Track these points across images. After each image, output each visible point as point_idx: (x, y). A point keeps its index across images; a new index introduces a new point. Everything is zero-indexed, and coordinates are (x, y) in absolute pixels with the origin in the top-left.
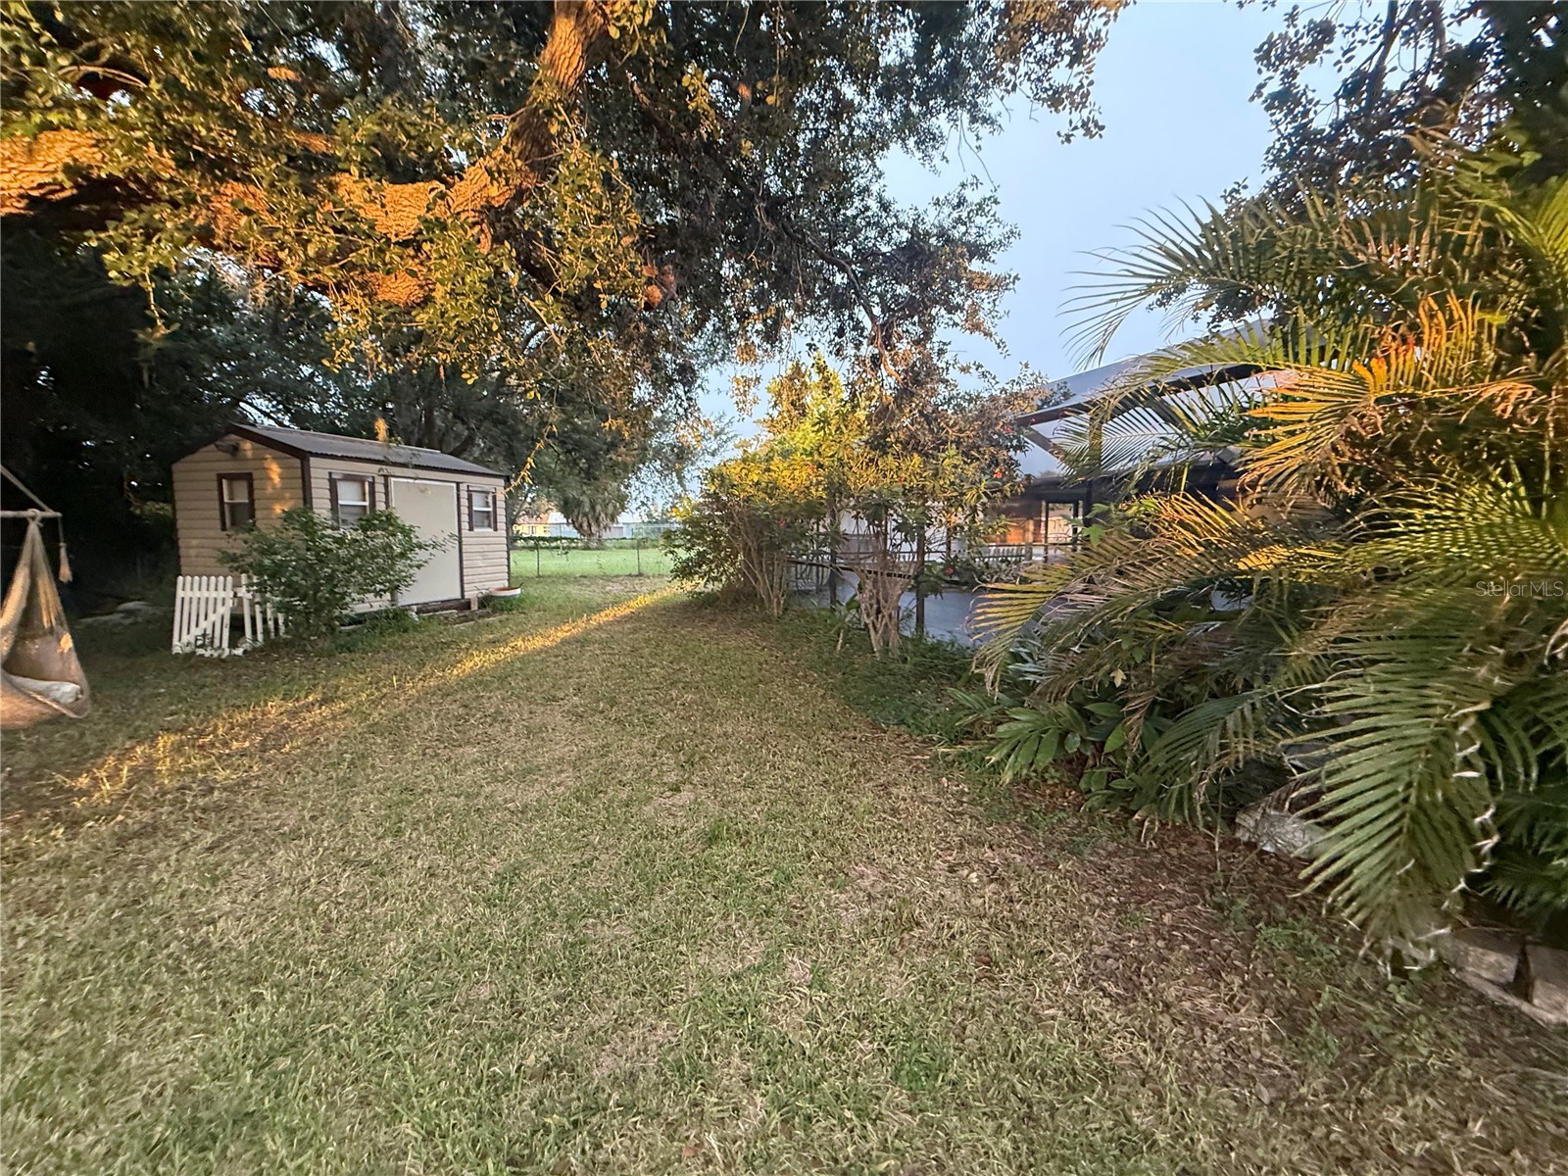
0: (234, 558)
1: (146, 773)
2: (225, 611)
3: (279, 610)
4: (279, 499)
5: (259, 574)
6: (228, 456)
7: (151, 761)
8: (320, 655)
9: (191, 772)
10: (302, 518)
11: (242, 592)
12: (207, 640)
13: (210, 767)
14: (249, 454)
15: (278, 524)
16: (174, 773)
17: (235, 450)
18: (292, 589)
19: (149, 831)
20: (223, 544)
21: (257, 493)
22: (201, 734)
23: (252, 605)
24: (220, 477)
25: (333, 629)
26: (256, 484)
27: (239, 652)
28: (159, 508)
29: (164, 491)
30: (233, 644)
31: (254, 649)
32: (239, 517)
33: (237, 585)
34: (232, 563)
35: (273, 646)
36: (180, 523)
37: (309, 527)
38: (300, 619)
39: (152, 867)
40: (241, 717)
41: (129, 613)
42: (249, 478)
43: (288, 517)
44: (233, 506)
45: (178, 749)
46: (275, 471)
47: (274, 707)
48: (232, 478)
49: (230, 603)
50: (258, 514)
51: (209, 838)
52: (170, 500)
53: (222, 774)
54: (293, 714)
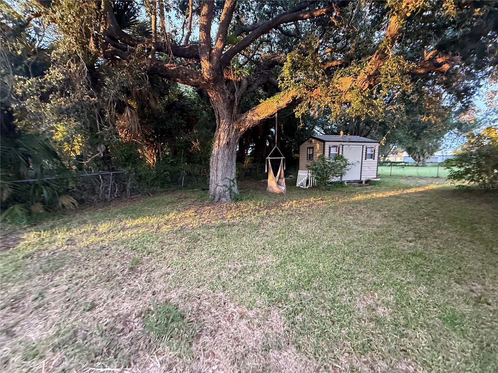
0: (309, 166)
1: (291, 206)
2: (306, 178)
3: (315, 179)
4: (318, 152)
5: (313, 170)
6: (309, 143)
7: (292, 204)
8: (322, 190)
9: (298, 208)
10: (322, 158)
11: (309, 174)
12: (302, 184)
13: (300, 207)
14: (314, 142)
15: (317, 159)
16: (295, 207)
17: (311, 141)
18: (319, 174)
19: (292, 215)
20: (307, 163)
21: (314, 152)
22: (300, 202)
23: (311, 177)
24: (308, 148)
25: (326, 184)
26: (314, 149)
27: (307, 187)
28: (296, 155)
29: (297, 152)
30: (306, 186)
31: (310, 187)
32: (310, 157)
33: (308, 173)
34: (308, 167)
35: (314, 187)
36: (300, 159)
37: (323, 159)
38: (320, 181)
39: (292, 220)
40: (307, 200)
41: (291, 177)
42: (313, 148)
43: (319, 157)
44: (309, 155)
45: (296, 203)
46: (318, 146)
47: (312, 199)
48: (310, 148)
49: (307, 176)
50: (314, 156)
51: (299, 218)
52: (299, 154)
53: (302, 209)
54: (315, 201)
